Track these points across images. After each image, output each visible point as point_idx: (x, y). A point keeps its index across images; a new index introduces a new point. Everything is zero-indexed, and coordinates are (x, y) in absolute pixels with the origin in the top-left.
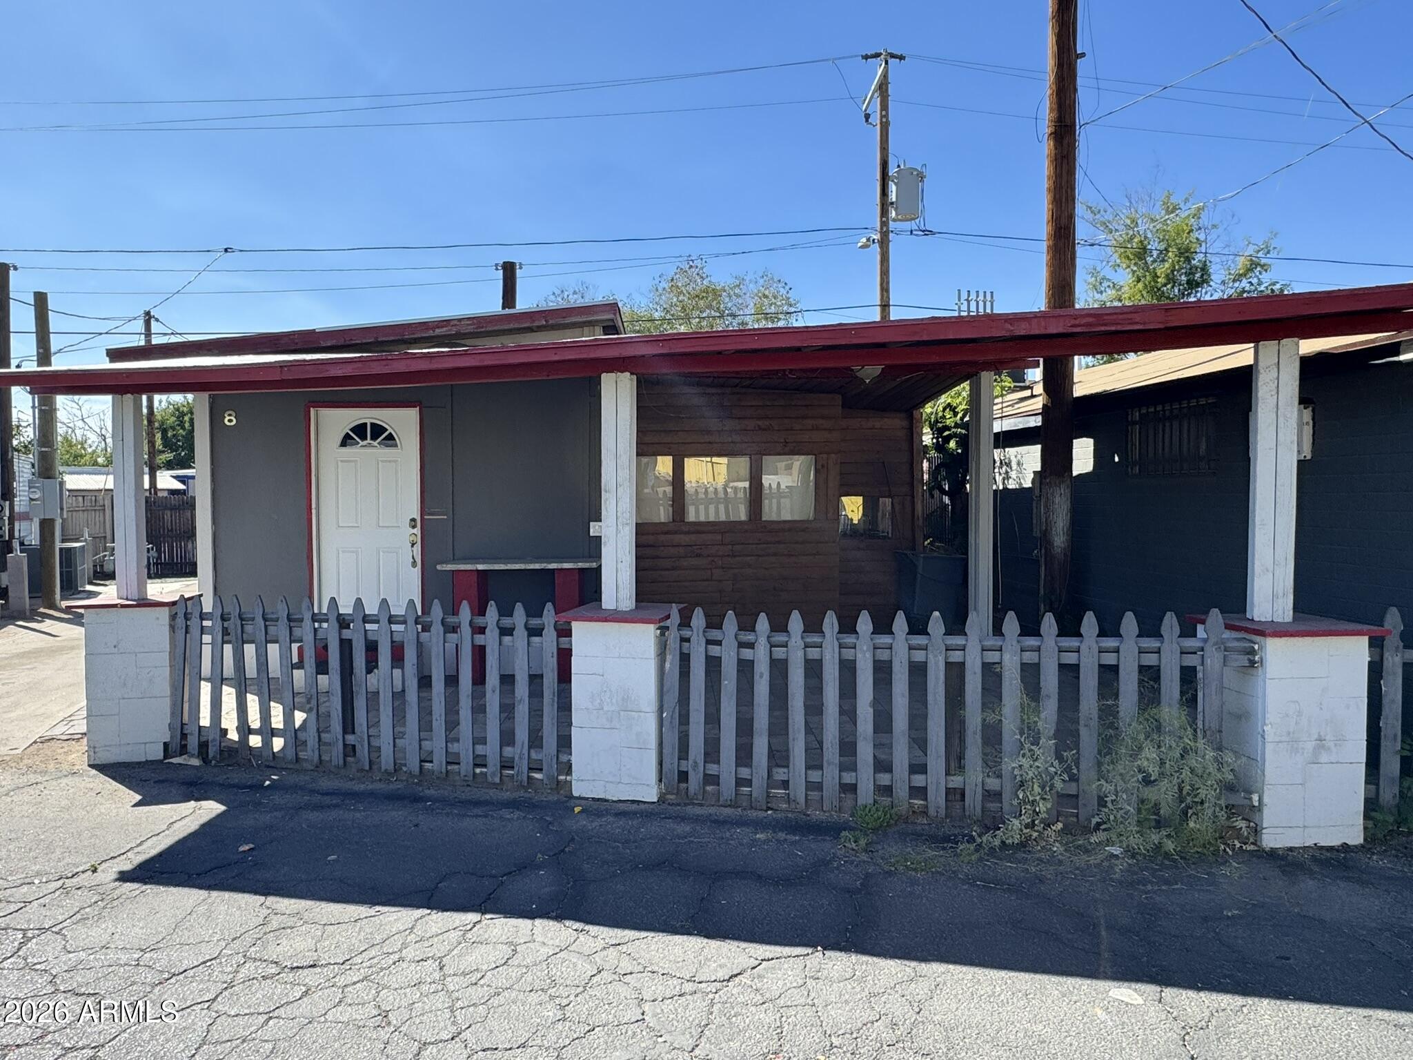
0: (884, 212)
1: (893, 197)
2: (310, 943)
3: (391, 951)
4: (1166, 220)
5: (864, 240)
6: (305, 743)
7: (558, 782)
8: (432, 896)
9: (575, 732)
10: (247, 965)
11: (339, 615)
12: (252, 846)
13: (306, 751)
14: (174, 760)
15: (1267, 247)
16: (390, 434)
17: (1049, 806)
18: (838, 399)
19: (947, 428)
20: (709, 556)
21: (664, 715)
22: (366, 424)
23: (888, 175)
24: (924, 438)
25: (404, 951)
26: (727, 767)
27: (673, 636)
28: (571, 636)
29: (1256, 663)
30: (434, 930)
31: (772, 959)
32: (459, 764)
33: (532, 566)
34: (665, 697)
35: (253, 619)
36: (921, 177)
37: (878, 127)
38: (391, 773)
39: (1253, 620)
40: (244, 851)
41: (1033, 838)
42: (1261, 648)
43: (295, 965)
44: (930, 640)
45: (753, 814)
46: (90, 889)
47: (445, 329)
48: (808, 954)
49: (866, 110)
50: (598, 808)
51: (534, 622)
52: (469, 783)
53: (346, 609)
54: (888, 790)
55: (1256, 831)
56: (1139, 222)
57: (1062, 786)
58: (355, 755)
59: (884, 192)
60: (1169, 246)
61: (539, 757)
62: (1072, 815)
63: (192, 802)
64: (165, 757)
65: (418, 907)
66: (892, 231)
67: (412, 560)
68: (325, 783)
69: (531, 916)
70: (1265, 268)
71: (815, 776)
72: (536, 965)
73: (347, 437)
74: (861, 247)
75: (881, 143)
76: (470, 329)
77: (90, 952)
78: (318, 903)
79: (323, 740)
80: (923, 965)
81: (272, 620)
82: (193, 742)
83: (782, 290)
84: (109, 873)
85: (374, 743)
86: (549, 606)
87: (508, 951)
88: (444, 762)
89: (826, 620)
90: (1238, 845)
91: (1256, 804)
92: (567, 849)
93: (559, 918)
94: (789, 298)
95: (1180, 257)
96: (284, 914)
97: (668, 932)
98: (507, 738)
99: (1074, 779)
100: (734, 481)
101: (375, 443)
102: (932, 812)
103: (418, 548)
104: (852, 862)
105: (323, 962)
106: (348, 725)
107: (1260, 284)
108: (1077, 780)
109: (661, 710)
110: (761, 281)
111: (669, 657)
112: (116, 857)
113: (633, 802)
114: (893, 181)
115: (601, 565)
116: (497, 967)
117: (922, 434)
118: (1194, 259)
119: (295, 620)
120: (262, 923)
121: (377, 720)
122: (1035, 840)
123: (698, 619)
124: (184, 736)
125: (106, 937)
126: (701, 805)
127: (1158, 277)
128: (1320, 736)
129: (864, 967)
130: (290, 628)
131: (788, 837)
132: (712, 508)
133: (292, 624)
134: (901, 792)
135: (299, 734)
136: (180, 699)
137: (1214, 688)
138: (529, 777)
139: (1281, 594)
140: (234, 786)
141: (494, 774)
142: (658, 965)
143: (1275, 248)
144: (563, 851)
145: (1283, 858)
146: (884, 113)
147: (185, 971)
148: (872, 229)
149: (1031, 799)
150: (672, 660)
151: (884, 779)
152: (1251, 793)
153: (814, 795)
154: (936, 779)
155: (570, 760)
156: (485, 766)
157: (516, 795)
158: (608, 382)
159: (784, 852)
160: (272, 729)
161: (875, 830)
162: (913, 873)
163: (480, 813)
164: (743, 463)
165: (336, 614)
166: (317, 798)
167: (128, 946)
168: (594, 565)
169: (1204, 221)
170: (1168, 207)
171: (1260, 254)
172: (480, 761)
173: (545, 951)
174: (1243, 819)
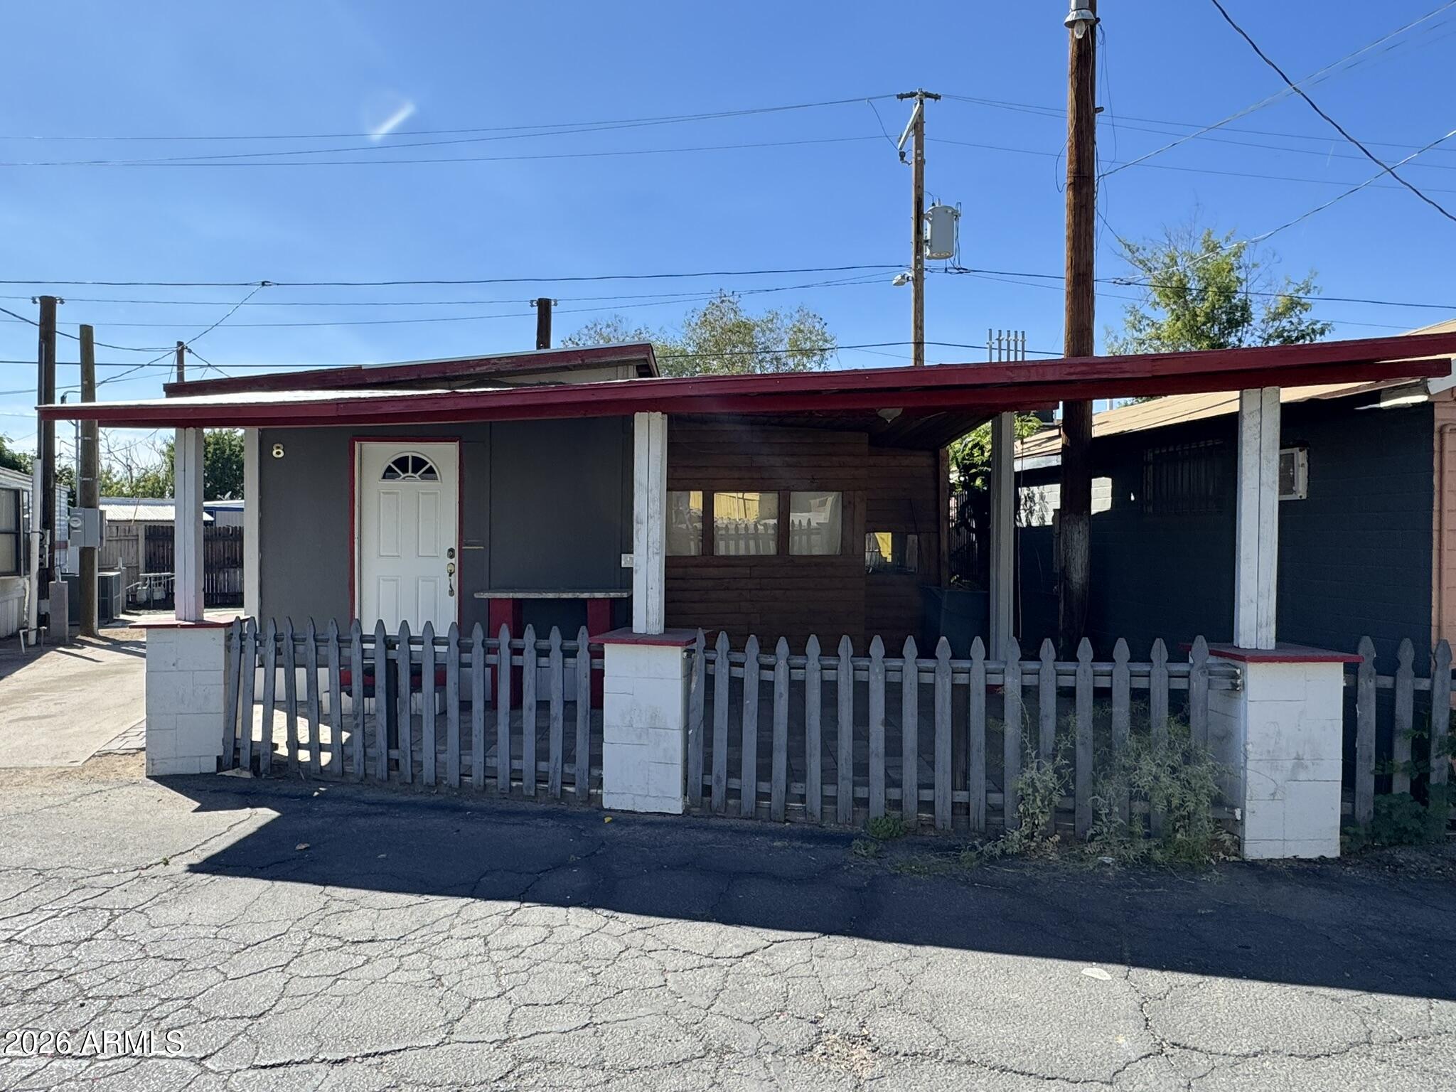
0: (919, 250)
1: (927, 234)
2: (368, 923)
3: (440, 930)
4: (1206, 258)
5: (899, 277)
6: (350, 758)
7: (589, 795)
8: (475, 887)
9: (606, 748)
10: (313, 940)
11: (386, 637)
12: (308, 845)
13: (352, 765)
14: (227, 773)
15: (1307, 286)
16: (431, 467)
17: (1047, 818)
18: (865, 436)
19: (974, 466)
20: (737, 589)
21: (690, 732)
22: (408, 457)
23: (922, 212)
24: (951, 476)
25: (452, 931)
26: (748, 781)
27: (699, 658)
28: (603, 658)
29: (1238, 686)
30: (478, 914)
31: (783, 941)
32: (496, 778)
33: (565, 596)
34: (691, 715)
35: (304, 640)
36: (956, 215)
37: (913, 165)
38: (433, 787)
39: (1238, 647)
40: (301, 850)
41: (1032, 848)
42: (1243, 672)
43: (356, 939)
44: (938, 663)
45: (771, 825)
46: (165, 878)
47: (485, 367)
48: (815, 938)
49: (901, 149)
50: (627, 818)
51: (569, 644)
52: (505, 796)
53: (392, 630)
54: (897, 804)
55: (1239, 844)
56: (1179, 260)
57: (1060, 800)
58: (398, 769)
59: (919, 231)
60: (1209, 285)
61: (572, 772)
62: (1069, 828)
63: (248, 809)
64: (219, 769)
65: (463, 896)
66: (926, 269)
67: (449, 589)
68: (370, 795)
69: (566, 905)
70: (1305, 307)
71: (830, 790)
72: (570, 943)
73: (389, 469)
74: (895, 284)
75: (916, 182)
76: (509, 367)
77: (172, 927)
78: (372, 892)
79: (368, 754)
80: (918, 948)
81: (322, 641)
82: (245, 757)
83: (817, 325)
84: (179, 865)
85: (417, 758)
86: (583, 629)
87: (545, 932)
88: (483, 777)
89: (842, 644)
90: (1222, 856)
91: (1239, 818)
92: (598, 852)
93: (591, 906)
94: (825, 333)
95: (1220, 296)
96: (343, 900)
97: (690, 919)
98: (543, 755)
99: (1071, 794)
100: (765, 519)
101: (417, 476)
102: (939, 824)
103: (455, 578)
104: (861, 866)
105: (380, 938)
106: (393, 741)
107: (1300, 322)
108: (1074, 796)
109: (687, 727)
110: (797, 316)
111: (695, 679)
112: (183, 853)
113: (660, 814)
114: (927, 219)
115: (632, 596)
116: (536, 944)
117: (949, 472)
118: (1234, 298)
119: (343, 641)
120: (322, 906)
121: (420, 737)
122: (1033, 850)
123: (723, 642)
124: (237, 750)
125: (184, 917)
126: (724, 817)
127: (1197, 316)
128: (1298, 755)
129: (865, 949)
130: (340, 648)
131: (804, 845)
132: (742, 544)
133: (341, 645)
134: (911, 805)
135: (345, 748)
136: (234, 716)
137: (1199, 709)
138: (562, 791)
139: (1264, 624)
140: (286, 796)
141: (529, 788)
142: (679, 944)
143: (1315, 287)
144: (594, 853)
145: (1263, 868)
146: (919, 151)
147: (259, 943)
148: (907, 266)
149: (1031, 811)
150: (698, 681)
151: (895, 793)
152: (1233, 807)
153: (830, 808)
154: (943, 793)
155: (601, 774)
156: (521, 780)
157: (550, 807)
158: (640, 419)
159: (799, 857)
160: (320, 744)
161: (885, 840)
162: (917, 876)
163: (516, 822)
164: (772, 498)
165: (383, 636)
166: (364, 807)
167: (205, 923)
168: (625, 595)
169: (1245, 259)
170: (1209, 246)
171: (1301, 294)
172: (516, 775)
173: (578, 933)
174: (1227, 832)
